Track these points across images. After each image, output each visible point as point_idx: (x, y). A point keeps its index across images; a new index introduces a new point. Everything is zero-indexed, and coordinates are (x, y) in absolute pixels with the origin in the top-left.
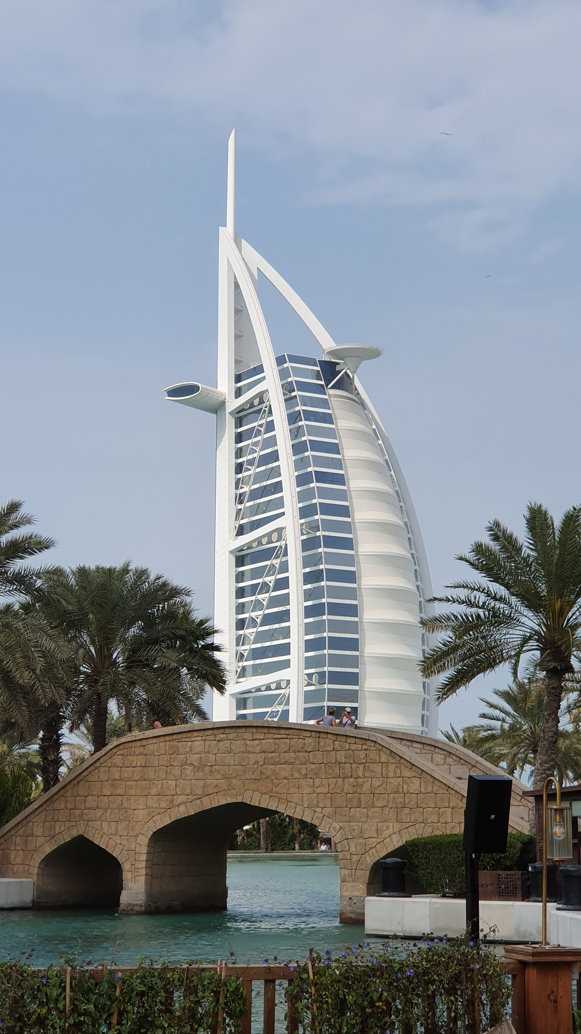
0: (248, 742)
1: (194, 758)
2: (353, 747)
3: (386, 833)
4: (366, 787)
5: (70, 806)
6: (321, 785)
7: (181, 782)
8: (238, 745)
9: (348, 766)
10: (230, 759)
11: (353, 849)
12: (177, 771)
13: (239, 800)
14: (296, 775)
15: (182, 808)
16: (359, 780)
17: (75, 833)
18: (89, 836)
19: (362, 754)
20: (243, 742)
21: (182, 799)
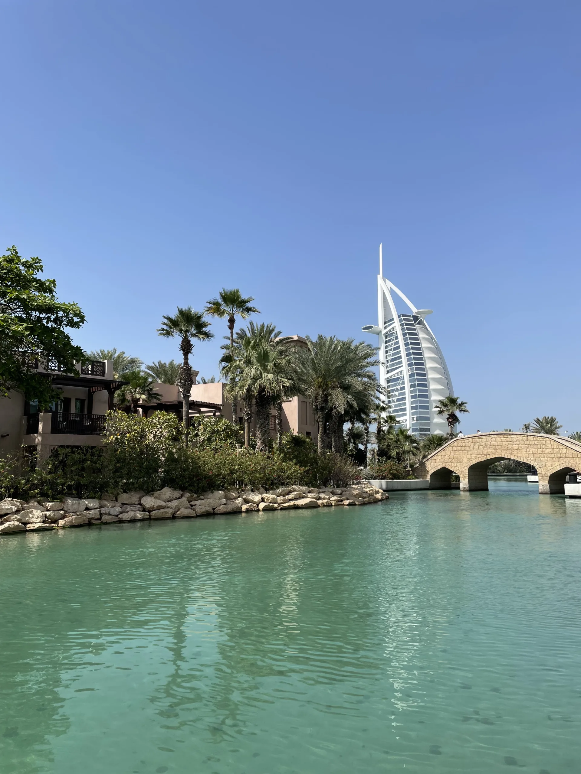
1: (483, 444)
2: (541, 439)
3: (555, 466)
4: (546, 452)
5: (439, 458)
6: (529, 451)
7: (479, 451)
8: (499, 440)
9: (539, 445)
10: (495, 443)
11: (543, 470)
12: (477, 448)
13: (500, 456)
14: (520, 448)
15: (480, 459)
17: (442, 466)
18: (447, 467)
19: (544, 442)
21: (480, 456)
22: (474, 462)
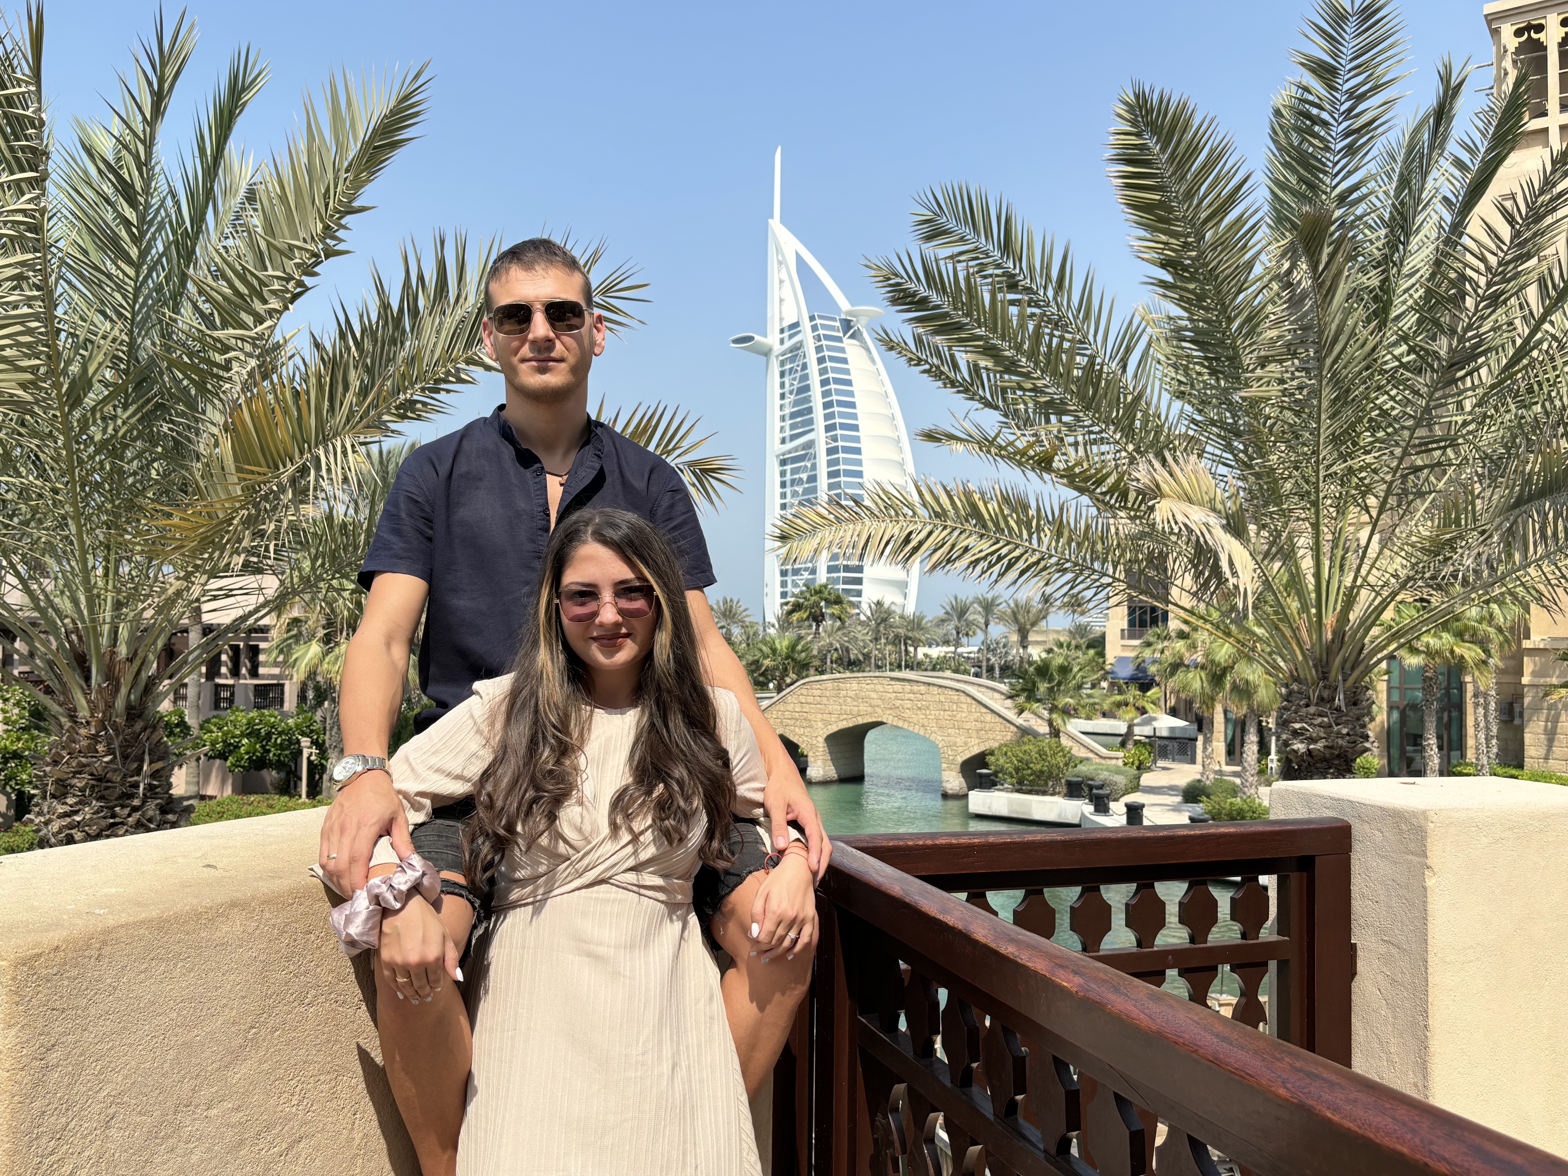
2: (950, 693)
3: (970, 745)
4: (958, 717)
7: (844, 708)
8: (880, 688)
9: (947, 704)
11: (950, 753)
12: (841, 700)
13: (880, 720)
14: (914, 707)
15: (845, 723)
19: (956, 697)
21: (844, 717)
22: (834, 728)
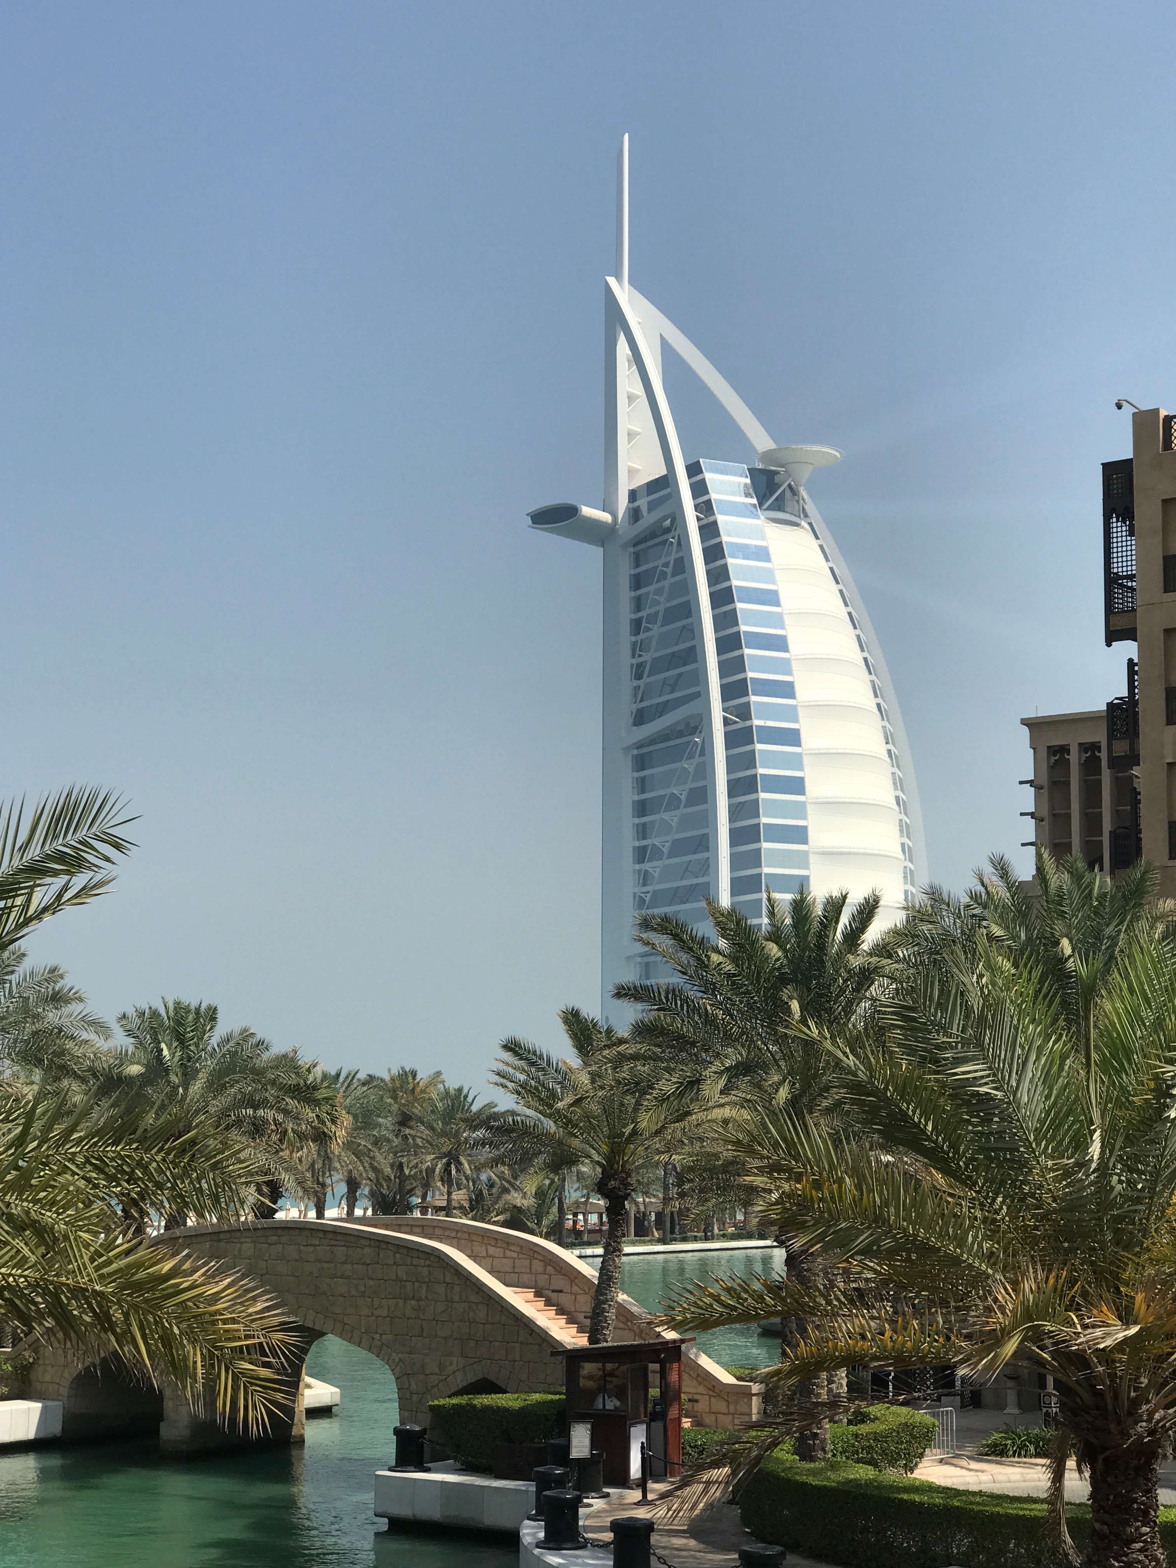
0: (302, 1247)
4: (429, 1311)
11: (413, 1386)
16: (422, 1303)
20: (297, 1247)
